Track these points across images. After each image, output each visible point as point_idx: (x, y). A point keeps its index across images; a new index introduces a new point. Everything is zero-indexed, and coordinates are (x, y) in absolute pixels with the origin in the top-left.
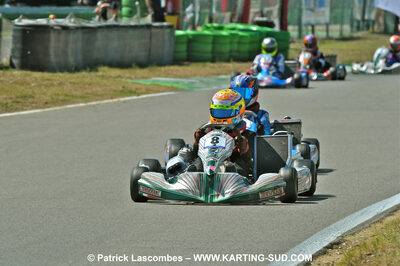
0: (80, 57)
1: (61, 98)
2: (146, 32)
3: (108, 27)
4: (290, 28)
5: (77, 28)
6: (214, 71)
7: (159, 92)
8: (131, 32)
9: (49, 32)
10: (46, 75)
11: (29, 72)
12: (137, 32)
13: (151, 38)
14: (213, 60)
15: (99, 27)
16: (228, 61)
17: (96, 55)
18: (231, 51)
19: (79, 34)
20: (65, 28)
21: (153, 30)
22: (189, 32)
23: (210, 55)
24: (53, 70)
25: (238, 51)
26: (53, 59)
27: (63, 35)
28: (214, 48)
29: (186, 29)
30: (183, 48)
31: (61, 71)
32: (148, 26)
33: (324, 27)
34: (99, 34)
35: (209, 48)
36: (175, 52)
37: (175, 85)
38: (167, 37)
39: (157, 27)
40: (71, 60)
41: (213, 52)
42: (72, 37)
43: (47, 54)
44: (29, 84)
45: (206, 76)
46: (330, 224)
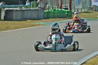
0: (21, 17)
1: (16, 27)
2: (37, 11)
3: (28, 10)
4: (72, 10)
5: (20, 10)
6: (54, 20)
7: (40, 26)
8: (33, 11)
9: (13, 11)
10: (13, 22)
11: (8, 21)
12: (35, 11)
13: (38, 12)
14: (53, 18)
15: (26, 10)
16: (57, 18)
17: (25, 17)
18: (58, 15)
19: (21, 12)
20: (17, 10)
21: (39, 11)
22: (47, 11)
23: (52, 17)
24: (14, 21)
25: (59, 16)
26: (14, 18)
27: (17, 12)
28: (53, 15)
29: (47, 10)
30: (46, 15)
31: (16, 21)
32: (38, 10)
33: (80, 10)
34: (26, 12)
35: (52, 15)
36: (44, 16)
37: (44, 24)
38: (42, 12)
39: (39, 10)
40: (19, 18)
41: (53, 16)
42: (19, 12)
43: (13, 17)
44: (8, 24)
45: (52, 22)
46: (83, 58)
